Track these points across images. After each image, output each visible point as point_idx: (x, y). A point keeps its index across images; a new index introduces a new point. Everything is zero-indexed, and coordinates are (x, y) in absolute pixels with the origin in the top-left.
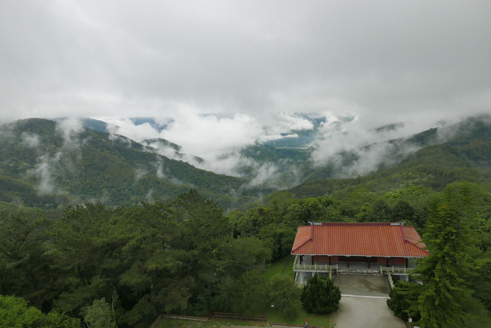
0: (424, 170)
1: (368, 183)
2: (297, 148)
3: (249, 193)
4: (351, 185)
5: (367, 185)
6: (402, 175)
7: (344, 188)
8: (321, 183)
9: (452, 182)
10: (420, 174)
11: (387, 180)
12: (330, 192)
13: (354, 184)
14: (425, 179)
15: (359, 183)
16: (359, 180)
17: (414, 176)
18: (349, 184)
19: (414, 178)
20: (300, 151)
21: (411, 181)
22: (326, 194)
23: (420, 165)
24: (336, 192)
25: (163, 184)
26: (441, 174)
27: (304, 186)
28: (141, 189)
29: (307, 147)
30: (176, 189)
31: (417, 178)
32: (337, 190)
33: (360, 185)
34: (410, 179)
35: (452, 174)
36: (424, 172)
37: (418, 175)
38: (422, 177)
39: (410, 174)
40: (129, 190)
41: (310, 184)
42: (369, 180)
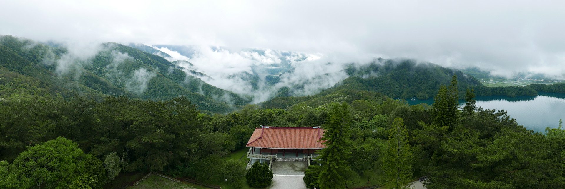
0: (346, 92)
1: (313, 100)
2: (272, 75)
3: (238, 103)
4: (303, 101)
5: (312, 101)
6: (333, 95)
7: (299, 102)
8: (285, 99)
9: (360, 99)
10: (343, 95)
11: (324, 98)
12: (290, 105)
13: (305, 100)
14: (345, 98)
15: (308, 100)
16: (308, 98)
17: (340, 96)
18: (302, 100)
19: (340, 97)
20: (274, 77)
21: (338, 99)
22: (287, 107)
23: (344, 89)
24: (294, 105)
25: (183, 90)
26: (354, 95)
27: (274, 101)
28: (169, 92)
29: (278, 75)
30: (191, 95)
31: (341, 97)
32: (294, 104)
33: (308, 101)
34: (337, 98)
35: (360, 95)
36: (346, 93)
37: (342, 95)
38: (344, 96)
39: (338, 94)
40: (161, 92)
41: (278, 100)
42: (314, 98)
